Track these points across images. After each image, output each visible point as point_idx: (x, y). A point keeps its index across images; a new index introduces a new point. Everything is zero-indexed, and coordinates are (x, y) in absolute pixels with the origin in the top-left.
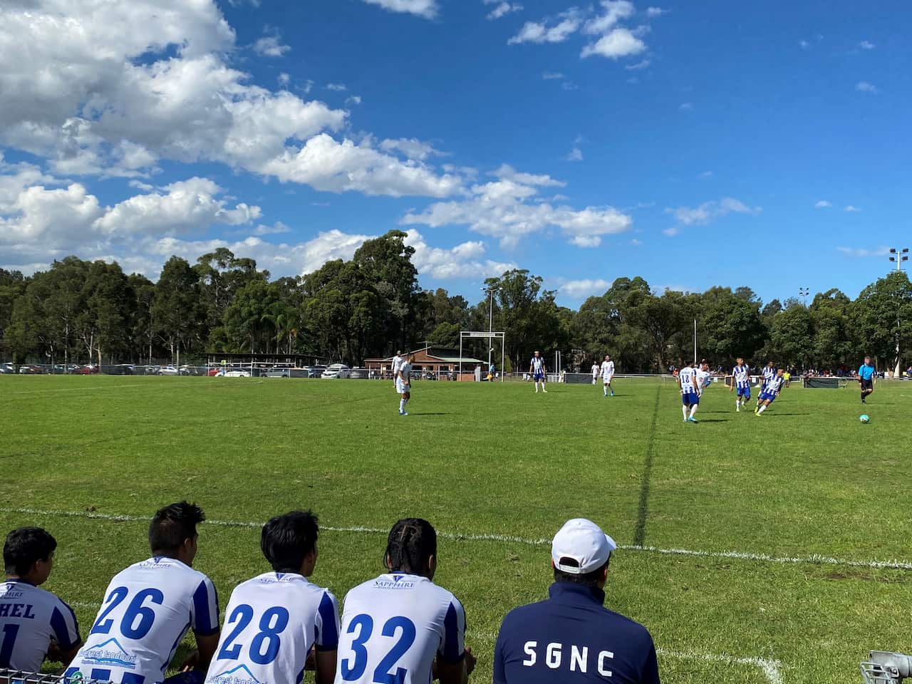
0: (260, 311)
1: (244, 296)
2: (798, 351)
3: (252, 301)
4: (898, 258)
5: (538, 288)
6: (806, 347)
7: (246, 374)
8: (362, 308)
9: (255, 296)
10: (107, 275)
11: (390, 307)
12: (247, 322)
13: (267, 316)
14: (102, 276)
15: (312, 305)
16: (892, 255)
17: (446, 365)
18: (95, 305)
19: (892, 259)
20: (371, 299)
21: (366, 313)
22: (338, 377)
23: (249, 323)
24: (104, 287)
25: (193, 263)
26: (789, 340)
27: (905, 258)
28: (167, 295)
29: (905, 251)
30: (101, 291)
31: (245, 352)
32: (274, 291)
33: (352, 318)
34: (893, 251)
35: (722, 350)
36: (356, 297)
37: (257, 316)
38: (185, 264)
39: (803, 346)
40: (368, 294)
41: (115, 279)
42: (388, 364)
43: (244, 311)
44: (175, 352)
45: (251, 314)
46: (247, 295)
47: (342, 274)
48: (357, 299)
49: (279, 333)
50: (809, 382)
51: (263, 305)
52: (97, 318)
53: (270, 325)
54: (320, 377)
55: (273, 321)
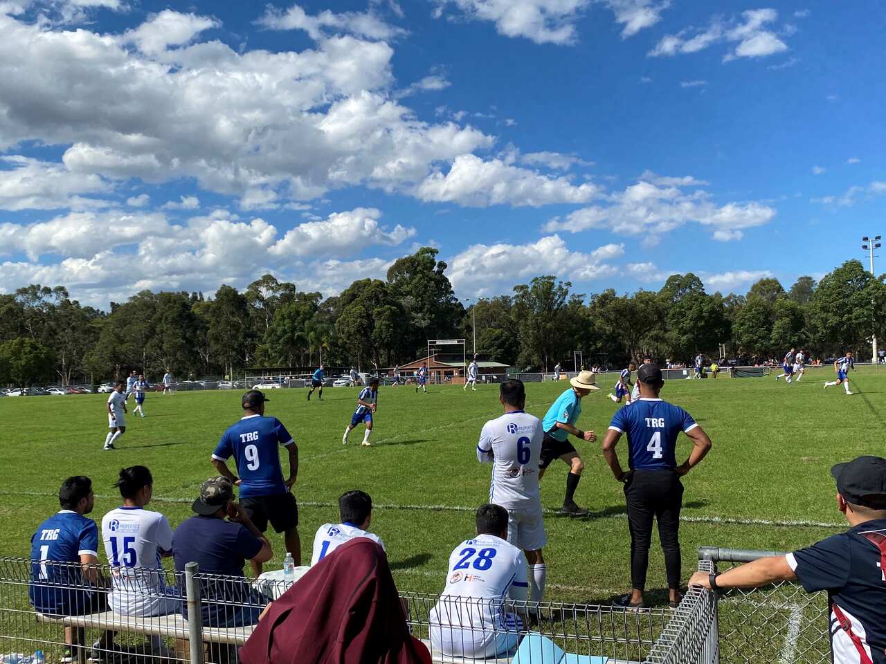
0: (293, 330)
1: (280, 317)
2: (756, 342)
3: (287, 321)
4: (871, 245)
5: (566, 293)
6: (763, 338)
7: (277, 386)
8: (384, 322)
9: (290, 317)
10: (171, 304)
11: (414, 319)
12: (282, 339)
13: (299, 333)
14: (168, 306)
15: (339, 321)
16: (865, 243)
17: (451, 369)
18: (162, 332)
19: (865, 247)
20: (393, 313)
21: (388, 326)
22: (348, 385)
23: (284, 341)
24: (169, 315)
25: (243, 291)
26: (747, 332)
27: (878, 245)
28: (219, 320)
29: (878, 238)
30: (166, 318)
31: (284, 366)
32: (307, 311)
33: (374, 331)
34: (866, 239)
35: (685, 344)
36: (379, 312)
37: (289, 334)
38: (235, 292)
39: (759, 337)
40: (390, 309)
41: (178, 308)
42: (402, 371)
43: (280, 329)
44: (229, 369)
45: (285, 332)
46: (283, 316)
47: (366, 293)
48: (379, 314)
49: (310, 348)
50: (735, 373)
51: (296, 324)
52: (163, 343)
53: (303, 341)
54: (332, 386)
55: (306, 337)
